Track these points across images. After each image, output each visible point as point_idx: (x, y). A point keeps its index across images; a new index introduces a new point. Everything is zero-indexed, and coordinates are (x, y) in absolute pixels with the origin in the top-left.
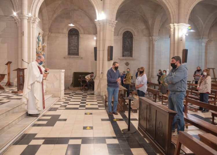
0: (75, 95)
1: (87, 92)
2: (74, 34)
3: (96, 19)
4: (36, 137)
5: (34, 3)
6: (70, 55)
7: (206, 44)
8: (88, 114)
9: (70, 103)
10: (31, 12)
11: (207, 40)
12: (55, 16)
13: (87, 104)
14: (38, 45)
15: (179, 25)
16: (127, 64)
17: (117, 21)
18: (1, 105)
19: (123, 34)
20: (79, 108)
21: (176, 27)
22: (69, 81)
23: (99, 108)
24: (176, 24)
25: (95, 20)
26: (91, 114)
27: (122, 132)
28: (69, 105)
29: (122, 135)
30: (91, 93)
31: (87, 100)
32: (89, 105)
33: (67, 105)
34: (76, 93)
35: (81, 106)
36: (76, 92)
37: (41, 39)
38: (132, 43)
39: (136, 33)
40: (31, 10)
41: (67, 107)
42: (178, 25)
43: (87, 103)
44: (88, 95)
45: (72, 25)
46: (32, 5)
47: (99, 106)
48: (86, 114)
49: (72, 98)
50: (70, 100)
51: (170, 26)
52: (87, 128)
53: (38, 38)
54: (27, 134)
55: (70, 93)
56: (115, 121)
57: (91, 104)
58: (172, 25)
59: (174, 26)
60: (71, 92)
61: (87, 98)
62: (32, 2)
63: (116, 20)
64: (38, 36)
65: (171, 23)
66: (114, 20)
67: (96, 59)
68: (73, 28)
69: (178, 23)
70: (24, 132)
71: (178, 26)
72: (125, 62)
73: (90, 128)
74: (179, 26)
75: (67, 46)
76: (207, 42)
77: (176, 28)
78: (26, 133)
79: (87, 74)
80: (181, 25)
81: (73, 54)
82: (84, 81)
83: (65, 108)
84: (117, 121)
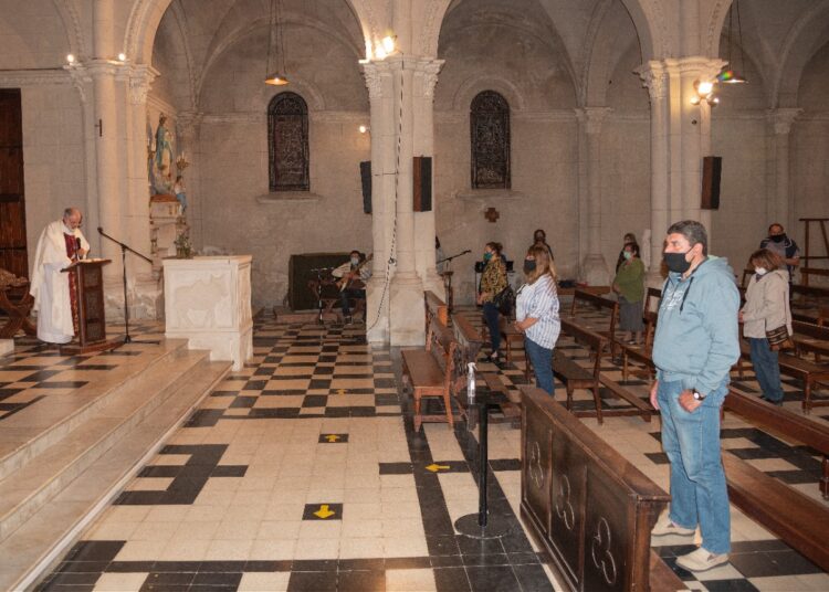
0: (295, 345)
1: (340, 333)
2: (288, 113)
3: (364, 58)
4: (120, 557)
5: (136, 14)
6: (276, 190)
7: (793, 126)
8: (332, 438)
9: (272, 385)
10: (125, 50)
11: (793, 112)
12: (218, 50)
13: (333, 392)
14: (161, 160)
15: (685, 65)
16: (492, 215)
17: (443, 61)
18: (3, 417)
19: (473, 103)
20: (304, 411)
21: (674, 74)
22: (279, 285)
23: (379, 409)
24: (671, 63)
25: (361, 62)
26: (343, 438)
27: (457, 533)
28: (266, 397)
29: (454, 550)
30: (354, 337)
31: (338, 370)
32: (341, 392)
33: (257, 398)
34: (299, 338)
35: (309, 402)
36: (301, 334)
37: (169, 138)
38: (508, 135)
39: (520, 98)
40: (126, 42)
41: (257, 406)
42: (679, 66)
43: (335, 384)
44: (343, 344)
45: (277, 81)
46: (130, 21)
47: (380, 400)
48: (323, 439)
49: (283, 361)
50: (274, 369)
51: (650, 68)
52: (317, 513)
53: (157, 136)
54: (87, 542)
55: (277, 338)
56: (434, 476)
57: (350, 392)
58: (655, 66)
59: (665, 67)
60: (281, 334)
61: (339, 360)
62: (130, 11)
63: (439, 58)
64: (159, 129)
65: (652, 59)
66: (432, 58)
67: (368, 209)
68: (285, 89)
69: (682, 56)
70: (76, 537)
71: (678, 70)
72: (484, 206)
73: (332, 513)
74: (684, 69)
75: (264, 160)
76: (795, 119)
77: (672, 75)
78: (85, 539)
79: (341, 259)
80: (690, 64)
81: (290, 187)
82: (331, 290)
83: (246, 411)
84: (441, 471)
